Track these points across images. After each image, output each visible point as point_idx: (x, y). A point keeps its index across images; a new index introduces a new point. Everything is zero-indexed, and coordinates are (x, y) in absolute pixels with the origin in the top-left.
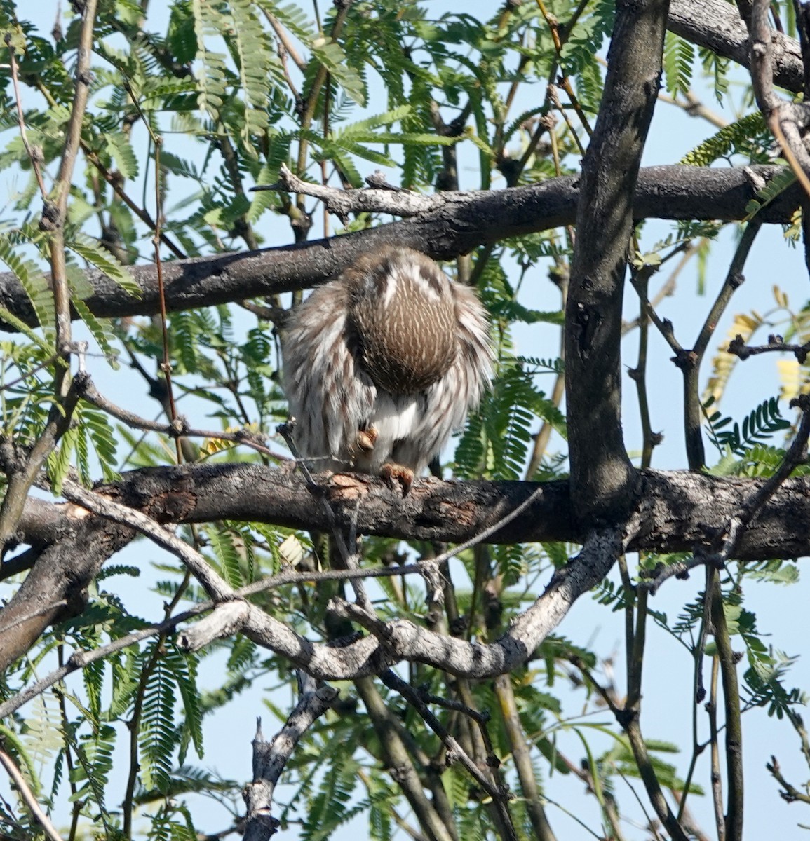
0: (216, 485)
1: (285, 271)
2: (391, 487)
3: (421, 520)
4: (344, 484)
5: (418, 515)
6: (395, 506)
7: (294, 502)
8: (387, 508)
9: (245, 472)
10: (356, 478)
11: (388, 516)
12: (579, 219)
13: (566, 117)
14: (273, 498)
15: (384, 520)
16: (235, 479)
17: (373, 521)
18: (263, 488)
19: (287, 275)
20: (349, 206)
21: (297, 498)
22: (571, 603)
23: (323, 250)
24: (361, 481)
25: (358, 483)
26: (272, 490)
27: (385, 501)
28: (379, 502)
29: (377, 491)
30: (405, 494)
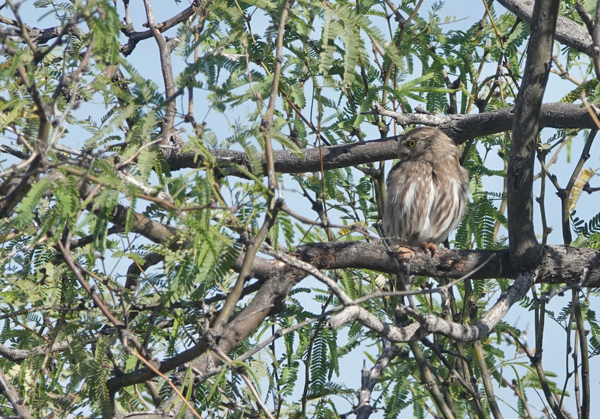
0: (345, 252)
1: (377, 151)
2: (426, 253)
3: (439, 268)
4: (404, 251)
5: (438, 265)
6: (428, 261)
7: (381, 259)
8: (424, 262)
9: (358, 245)
10: (410, 248)
11: (424, 266)
12: (514, 128)
13: (506, 80)
14: (371, 258)
15: (423, 268)
16: (354, 249)
17: (417, 268)
18: (367, 253)
19: (378, 153)
20: (407, 121)
21: (383, 258)
22: (510, 307)
23: (395, 141)
24: (412, 250)
25: (411, 251)
26: (371, 254)
27: (423, 259)
28: (420, 260)
29: (420, 255)
30: (432, 256)
